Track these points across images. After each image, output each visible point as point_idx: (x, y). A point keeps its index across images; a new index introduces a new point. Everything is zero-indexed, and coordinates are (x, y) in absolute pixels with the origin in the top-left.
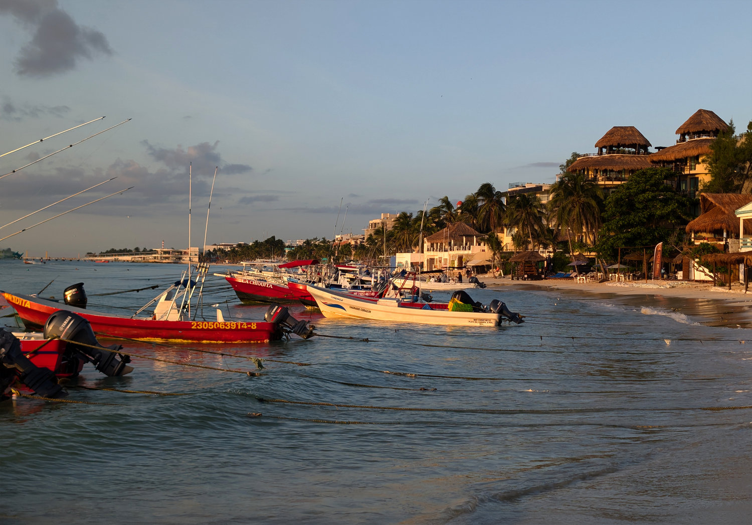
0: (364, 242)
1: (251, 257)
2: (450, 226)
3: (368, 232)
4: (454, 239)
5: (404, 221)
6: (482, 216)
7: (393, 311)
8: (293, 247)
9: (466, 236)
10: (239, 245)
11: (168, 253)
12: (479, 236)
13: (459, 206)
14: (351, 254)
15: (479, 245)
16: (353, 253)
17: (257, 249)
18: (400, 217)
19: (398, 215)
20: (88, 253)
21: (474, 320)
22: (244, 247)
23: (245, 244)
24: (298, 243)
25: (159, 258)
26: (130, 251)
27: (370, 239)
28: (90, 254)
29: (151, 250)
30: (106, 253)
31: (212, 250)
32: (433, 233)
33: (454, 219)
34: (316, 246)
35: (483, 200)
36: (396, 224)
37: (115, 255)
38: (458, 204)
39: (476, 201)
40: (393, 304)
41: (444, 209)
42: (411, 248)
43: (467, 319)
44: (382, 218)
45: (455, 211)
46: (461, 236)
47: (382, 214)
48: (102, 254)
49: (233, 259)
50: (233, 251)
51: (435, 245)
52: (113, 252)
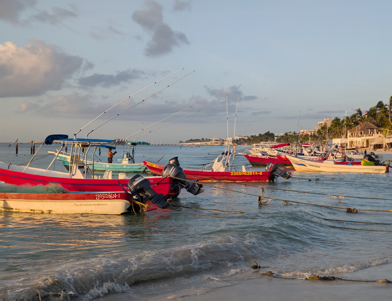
0: (315, 133)
1: (258, 142)
2: (362, 124)
3: (317, 128)
4: (364, 131)
5: (337, 122)
6: (379, 118)
7: (331, 166)
8: (279, 136)
9: (371, 129)
10: (252, 136)
11: (218, 140)
12: (377, 129)
13: (366, 113)
14: (309, 140)
15: (378, 133)
16: (310, 139)
17: (261, 138)
18: (334, 120)
19: (333, 119)
20: (180, 141)
21: (376, 170)
22: (254, 137)
23: (254, 135)
24: (281, 134)
25: (213, 143)
26: (199, 140)
27: (319, 131)
28: (181, 142)
29: (210, 139)
30: (188, 141)
31: (238, 139)
32: (352, 128)
33: (364, 120)
34: (290, 136)
35: (379, 110)
36: (332, 124)
37: (193, 142)
38: (366, 112)
39: (376, 110)
40: (331, 163)
41: (358, 115)
42: (341, 136)
43: (372, 170)
44: (325, 120)
45: (364, 116)
46: (367, 129)
47: (325, 119)
48: (187, 142)
49: (249, 143)
50: (249, 139)
51: (353, 134)
52: (191, 141)
